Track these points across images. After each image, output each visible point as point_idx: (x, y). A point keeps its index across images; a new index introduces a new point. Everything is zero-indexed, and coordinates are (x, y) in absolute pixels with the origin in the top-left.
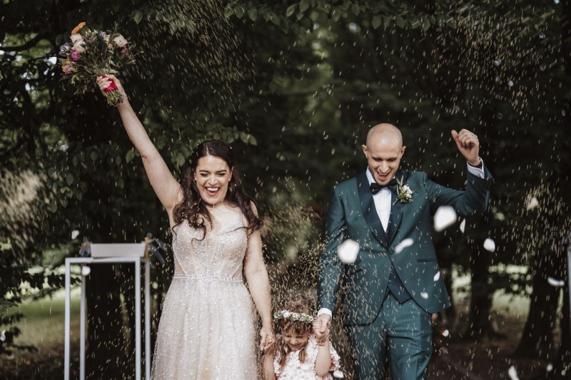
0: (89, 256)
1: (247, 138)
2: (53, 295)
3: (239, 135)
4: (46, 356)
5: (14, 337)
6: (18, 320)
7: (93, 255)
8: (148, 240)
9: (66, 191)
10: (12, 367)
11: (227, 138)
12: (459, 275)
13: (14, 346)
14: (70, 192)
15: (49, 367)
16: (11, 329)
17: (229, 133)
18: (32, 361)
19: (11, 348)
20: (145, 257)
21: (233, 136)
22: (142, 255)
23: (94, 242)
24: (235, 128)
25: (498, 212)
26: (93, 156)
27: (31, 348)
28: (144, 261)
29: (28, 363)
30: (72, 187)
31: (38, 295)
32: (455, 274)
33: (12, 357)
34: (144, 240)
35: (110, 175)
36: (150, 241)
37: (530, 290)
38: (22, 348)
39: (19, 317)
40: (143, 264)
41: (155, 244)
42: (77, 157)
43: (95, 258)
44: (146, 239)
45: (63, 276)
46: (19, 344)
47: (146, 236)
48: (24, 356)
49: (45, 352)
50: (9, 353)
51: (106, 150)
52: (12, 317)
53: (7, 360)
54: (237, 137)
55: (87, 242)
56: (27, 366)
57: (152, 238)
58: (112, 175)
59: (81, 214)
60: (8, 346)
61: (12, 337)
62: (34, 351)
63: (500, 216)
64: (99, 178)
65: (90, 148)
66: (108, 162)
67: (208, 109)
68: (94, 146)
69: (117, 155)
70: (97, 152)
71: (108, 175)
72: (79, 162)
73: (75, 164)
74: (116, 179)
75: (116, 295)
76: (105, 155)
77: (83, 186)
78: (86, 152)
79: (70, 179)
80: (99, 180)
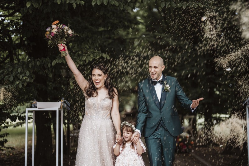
0: (36, 108)
2: (22, 125)
4: (19, 152)
5: (5, 143)
6: (7, 136)
7: (38, 107)
8: (62, 101)
9: (26, 79)
10: (4, 156)
11: (97, 56)
12: (199, 118)
13: (5, 147)
14: (27, 79)
15: (20, 156)
16: (3, 140)
17: (97, 53)
18: (13, 154)
19: (3, 148)
20: (60, 108)
21: (99, 55)
22: (60, 107)
23: (38, 101)
24: (100, 51)
25: (216, 91)
26: (38, 63)
27: (12, 148)
28: (60, 110)
29: (11, 154)
30: (28, 77)
31: (16, 125)
32: (198, 117)
33: (4, 152)
34: (60, 101)
35: (46, 72)
36: (63, 101)
38: (8, 148)
39: (7, 134)
40: (60, 112)
41: (65, 102)
42: (31, 64)
43: (39, 108)
44: (61, 100)
45: (25, 116)
46: (7, 146)
47: (61, 99)
48: (9, 152)
49: (18, 150)
50: (3, 150)
51: (44, 61)
52: (4, 134)
53: (2, 153)
54: (101, 55)
55: (36, 101)
56: (11, 156)
57: (64, 100)
58: (47, 72)
59: (34, 89)
60: (2, 147)
61: (4, 143)
62: (13, 149)
63: (218, 93)
64: (41, 73)
65: (37, 60)
66: (45, 66)
67: (89, 43)
68: (39, 59)
69: (48, 63)
70: (40, 61)
71: (45, 72)
72: (32, 66)
73: (30, 67)
74: (48, 73)
75: (49, 125)
76: (43, 63)
77: (34, 76)
78: (35, 61)
79: (28, 73)
80: (41, 74)
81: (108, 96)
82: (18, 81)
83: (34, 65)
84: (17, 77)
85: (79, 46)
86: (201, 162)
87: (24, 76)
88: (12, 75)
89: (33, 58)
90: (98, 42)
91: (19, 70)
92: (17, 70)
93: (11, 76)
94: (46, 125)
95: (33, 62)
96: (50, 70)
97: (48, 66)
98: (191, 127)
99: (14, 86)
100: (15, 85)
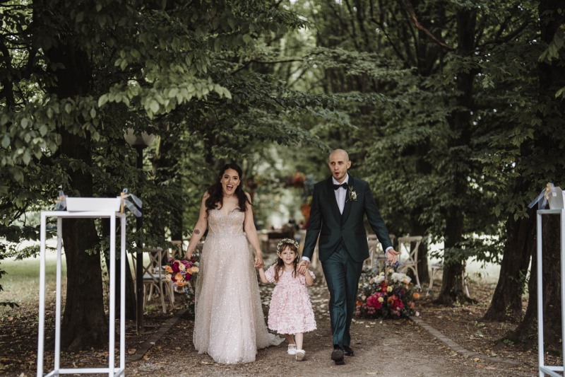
0: (65, 210)
1: (222, 91)
3: (214, 87)
4: (29, 312)
7: (68, 209)
8: (124, 195)
9: (39, 142)
11: (202, 89)
12: (434, 242)
14: (43, 143)
15: (31, 323)
17: (204, 84)
18: (15, 318)
20: (120, 212)
21: (208, 88)
22: (118, 209)
24: (210, 80)
26: (68, 109)
27: (13, 305)
28: (120, 215)
29: (11, 319)
30: (45, 138)
31: (22, 254)
34: (119, 195)
35: (85, 128)
36: (127, 196)
37: (501, 257)
38: (4, 305)
40: (118, 221)
41: (130, 199)
42: (52, 109)
43: (70, 212)
44: (122, 194)
47: (122, 191)
48: (8, 313)
51: (81, 103)
54: (211, 88)
55: (64, 196)
56: (10, 322)
57: (128, 193)
58: (87, 129)
59: (60, 170)
64: (75, 131)
65: (64, 100)
66: (85, 115)
67: (186, 64)
68: (69, 99)
69: (91, 108)
70: (72, 104)
71: (83, 128)
72: (54, 114)
73: (50, 116)
74: (91, 132)
75: (95, 252)
76: (80, 107)
77: (58, 137)
78: (60, 104)
79: (43, 130)
80: (75, 134)
81: (238, 207)
82: (21, 148)
83: (58, 112)
84: (19, 139)
85: (163, 70)
86: (435, 338)
87: (34, 136)
88: (8, 134)
89: (56, 96)
90: (206, 62)
91: (24, 123)
92: (19, 124)
93: (6, 136)
94: (89, 252)
95: (58, 105)
96: (96, 124)
97: (89, 114)
98: (415, 262)
99: (12, 158)
100: (15, 157)
